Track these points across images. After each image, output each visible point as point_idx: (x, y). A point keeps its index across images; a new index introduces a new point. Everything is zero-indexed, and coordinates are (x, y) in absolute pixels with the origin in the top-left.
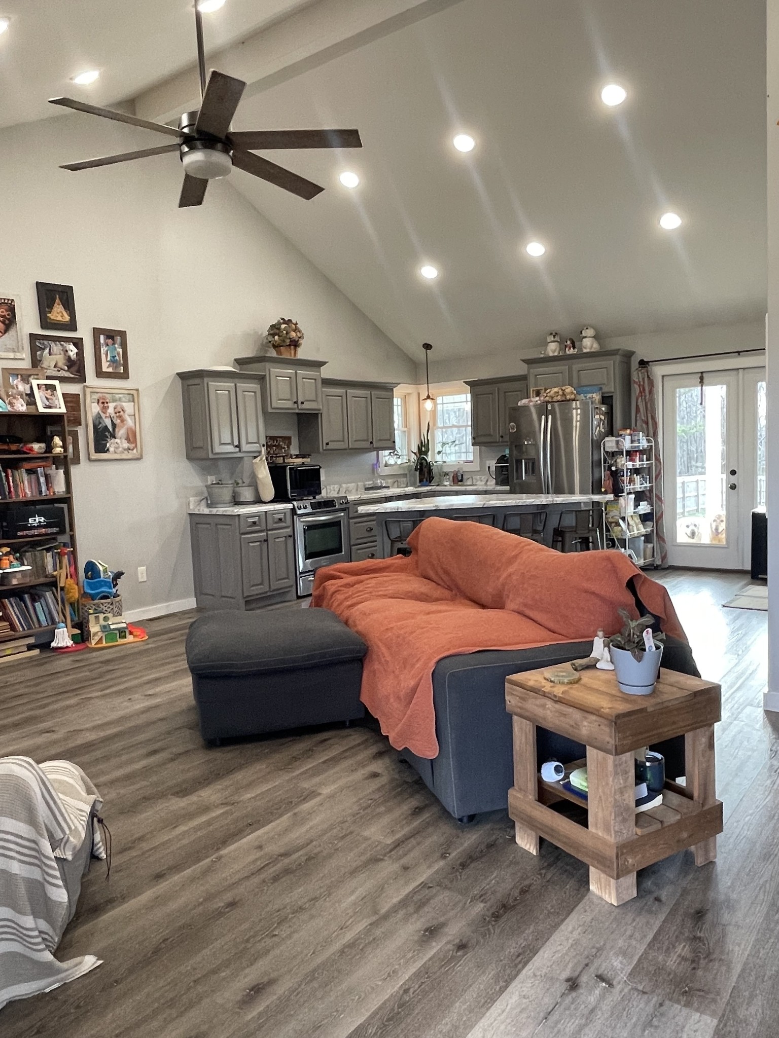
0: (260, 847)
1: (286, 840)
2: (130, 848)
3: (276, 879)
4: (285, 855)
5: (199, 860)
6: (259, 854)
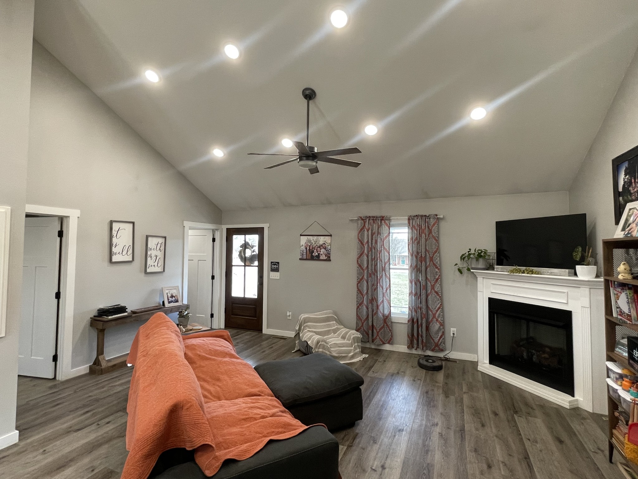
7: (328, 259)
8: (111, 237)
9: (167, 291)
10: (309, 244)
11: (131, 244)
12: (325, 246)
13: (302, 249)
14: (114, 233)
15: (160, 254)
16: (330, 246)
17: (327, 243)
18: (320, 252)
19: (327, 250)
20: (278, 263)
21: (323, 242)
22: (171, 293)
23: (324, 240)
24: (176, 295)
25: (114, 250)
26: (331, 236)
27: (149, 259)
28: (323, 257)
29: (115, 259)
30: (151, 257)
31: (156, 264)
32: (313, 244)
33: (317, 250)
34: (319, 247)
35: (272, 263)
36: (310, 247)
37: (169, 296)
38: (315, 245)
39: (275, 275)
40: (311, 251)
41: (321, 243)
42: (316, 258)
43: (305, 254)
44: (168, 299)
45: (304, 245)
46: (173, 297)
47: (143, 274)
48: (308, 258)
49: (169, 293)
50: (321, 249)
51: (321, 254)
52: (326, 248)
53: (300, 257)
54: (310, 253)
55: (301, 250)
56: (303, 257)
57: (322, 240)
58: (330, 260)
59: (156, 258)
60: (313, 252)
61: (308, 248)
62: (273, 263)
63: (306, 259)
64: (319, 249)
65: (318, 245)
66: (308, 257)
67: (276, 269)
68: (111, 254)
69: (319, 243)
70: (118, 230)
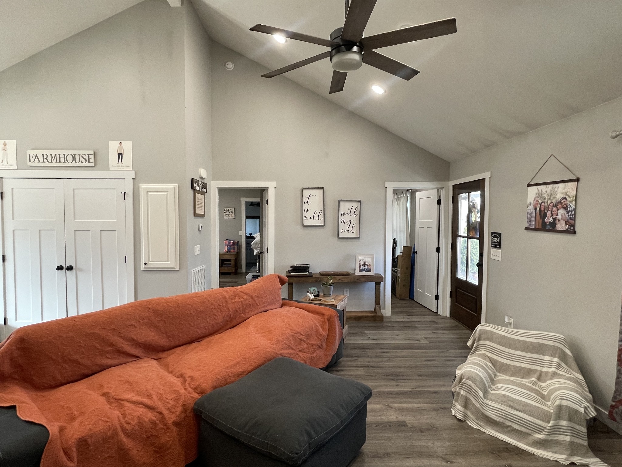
0: (397, 385)
1: (386, 383)
2: (441, 408)
3: (403, 376)
4: (393, 380)
5: (419, 391)
6: (398, 383)
7: (572, 231)
8: (302, 203)
9: (361, 259)
10: (540, 201)
11: (322, 210)
12: (566, 202)
13: (529, 211)
14: (305, 199)
15: (355, 219)
16: (574, 202)
17: (569, 197)
18: (557, 215)
19: (569, 211)
20: (500, 234)
21: (562, 196)
22: (364, 261)
23: (564, 191)
24: (369, 264)
25: (305, 214)
26: (578, 180)
27: (341, 224)
28: (561, 226)
29: (306, 223)
30: (344, 222)
31: (350, 229)
32: (546, 200)
33: (552, 211)
34: (556, 206)
35: (493, 233)
36: (542, 207)
37: (362, 264)
38: (549, 202)
39: (496, 254)
40: (542, 213)
41: (559, 196)
42: (549, 226)
43: (534, 219)
44: (360, 267)
45: (532, 203)
46: (366, 266)
47: (336, 238)
48: (537, 227)
49: (363, 261)
50: (558, 210)
51: (559, 220)
52: (567, 206)
53: (527, 225)
54: (541, 218)
55: (528, 213)
56: (530, 225)
57: (560, 191)
58: (575, 233)
59: (350, 223)
60: (545, 215)
61: (538, 209)
62: (493, 235)
63: (535, 229)
64: (554, 209)
65: (554, 201)
66: (539, 226)
67: (496, 244)
68: (303, 218)
69: (555, 198)
70: (309, 196)
